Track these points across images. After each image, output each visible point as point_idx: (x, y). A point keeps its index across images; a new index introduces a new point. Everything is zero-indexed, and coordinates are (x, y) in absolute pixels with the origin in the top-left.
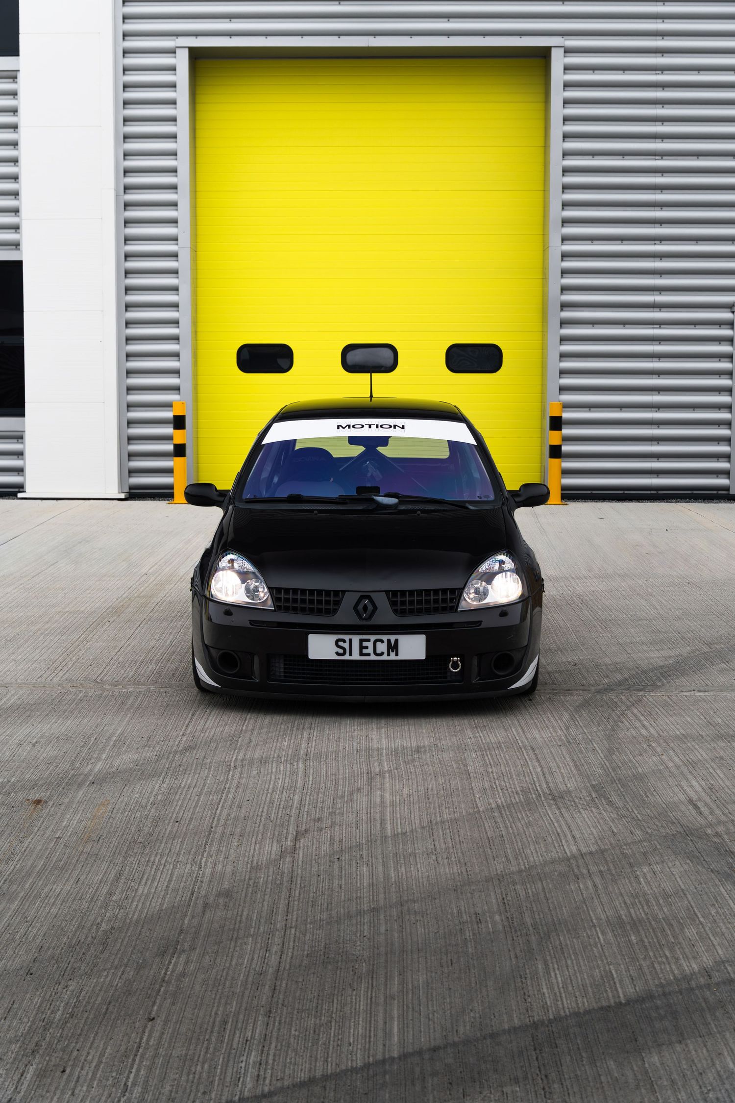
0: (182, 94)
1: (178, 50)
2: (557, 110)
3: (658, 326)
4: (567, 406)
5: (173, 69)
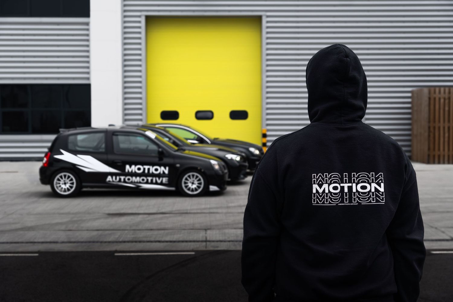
0: (143, 30)
1: (141, 16)
2: (265, 35)
4: (268, 130)
5: (140, 22)
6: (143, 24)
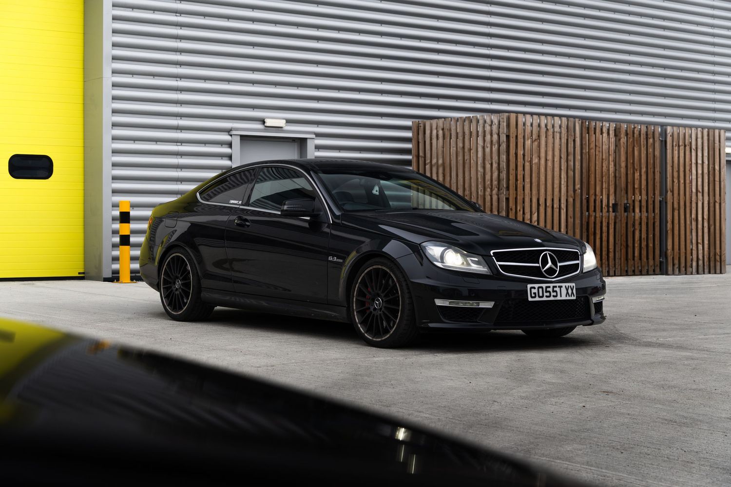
3: (180, 144)
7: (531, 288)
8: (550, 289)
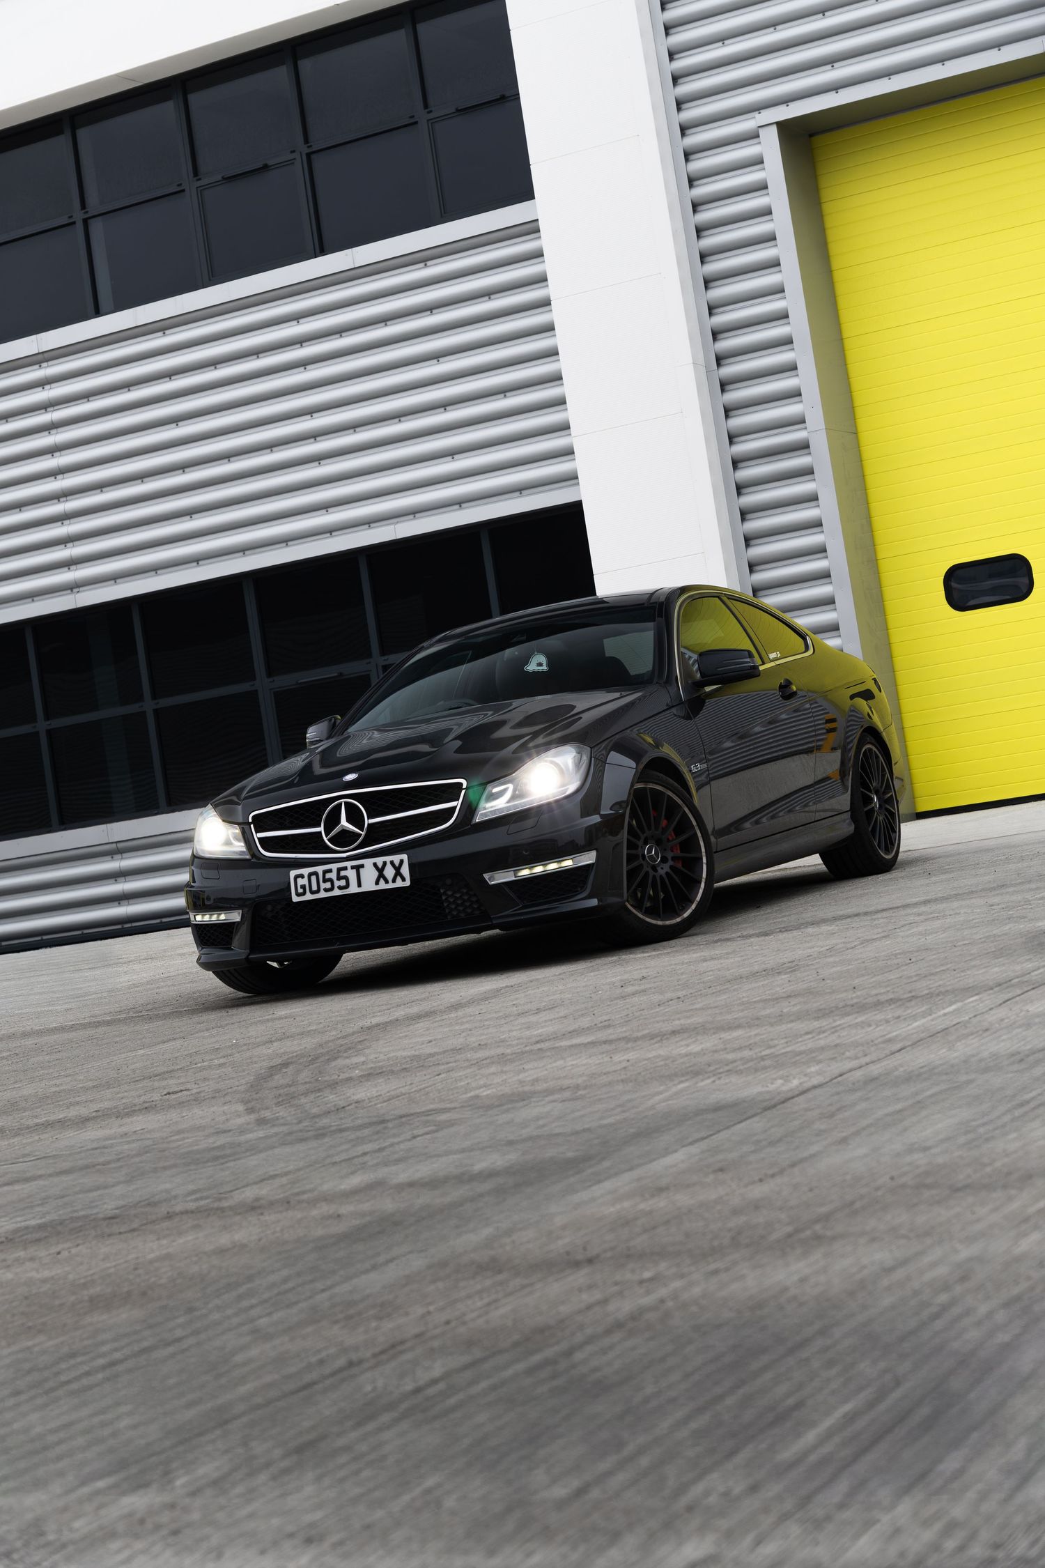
0: (778, 197)
1: (761, 132)
5: (758, 161)
6: (774, 169)
7: (297, 877)
8: (333, 875)
